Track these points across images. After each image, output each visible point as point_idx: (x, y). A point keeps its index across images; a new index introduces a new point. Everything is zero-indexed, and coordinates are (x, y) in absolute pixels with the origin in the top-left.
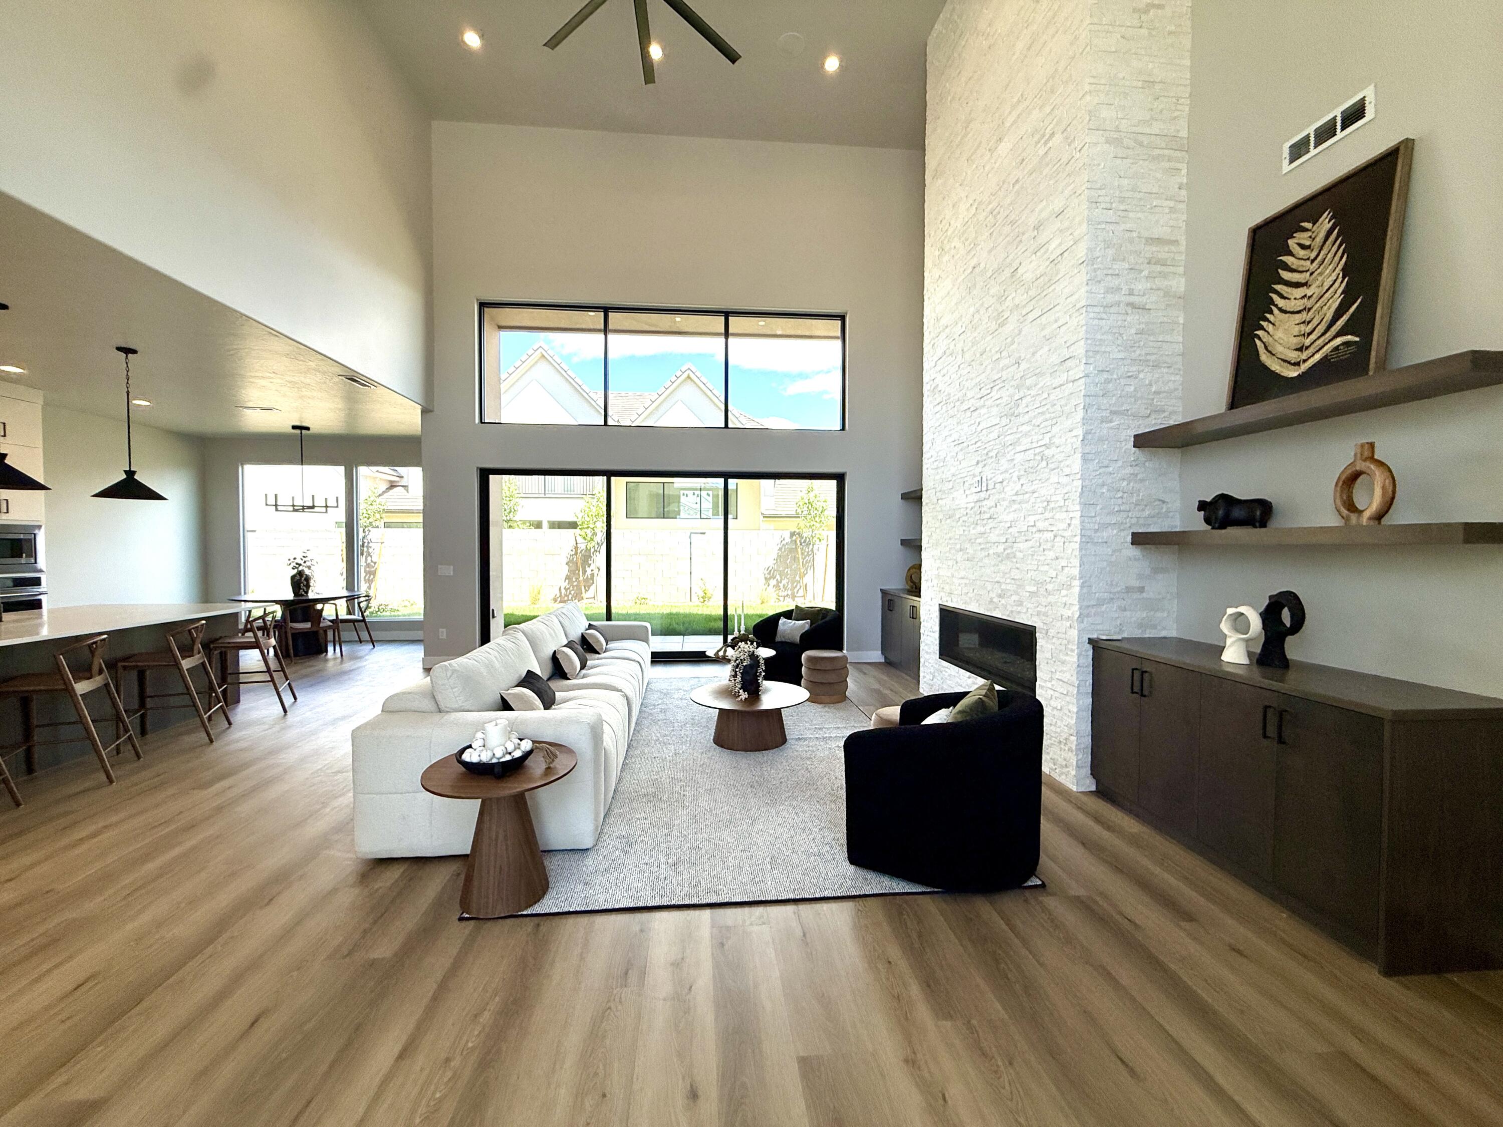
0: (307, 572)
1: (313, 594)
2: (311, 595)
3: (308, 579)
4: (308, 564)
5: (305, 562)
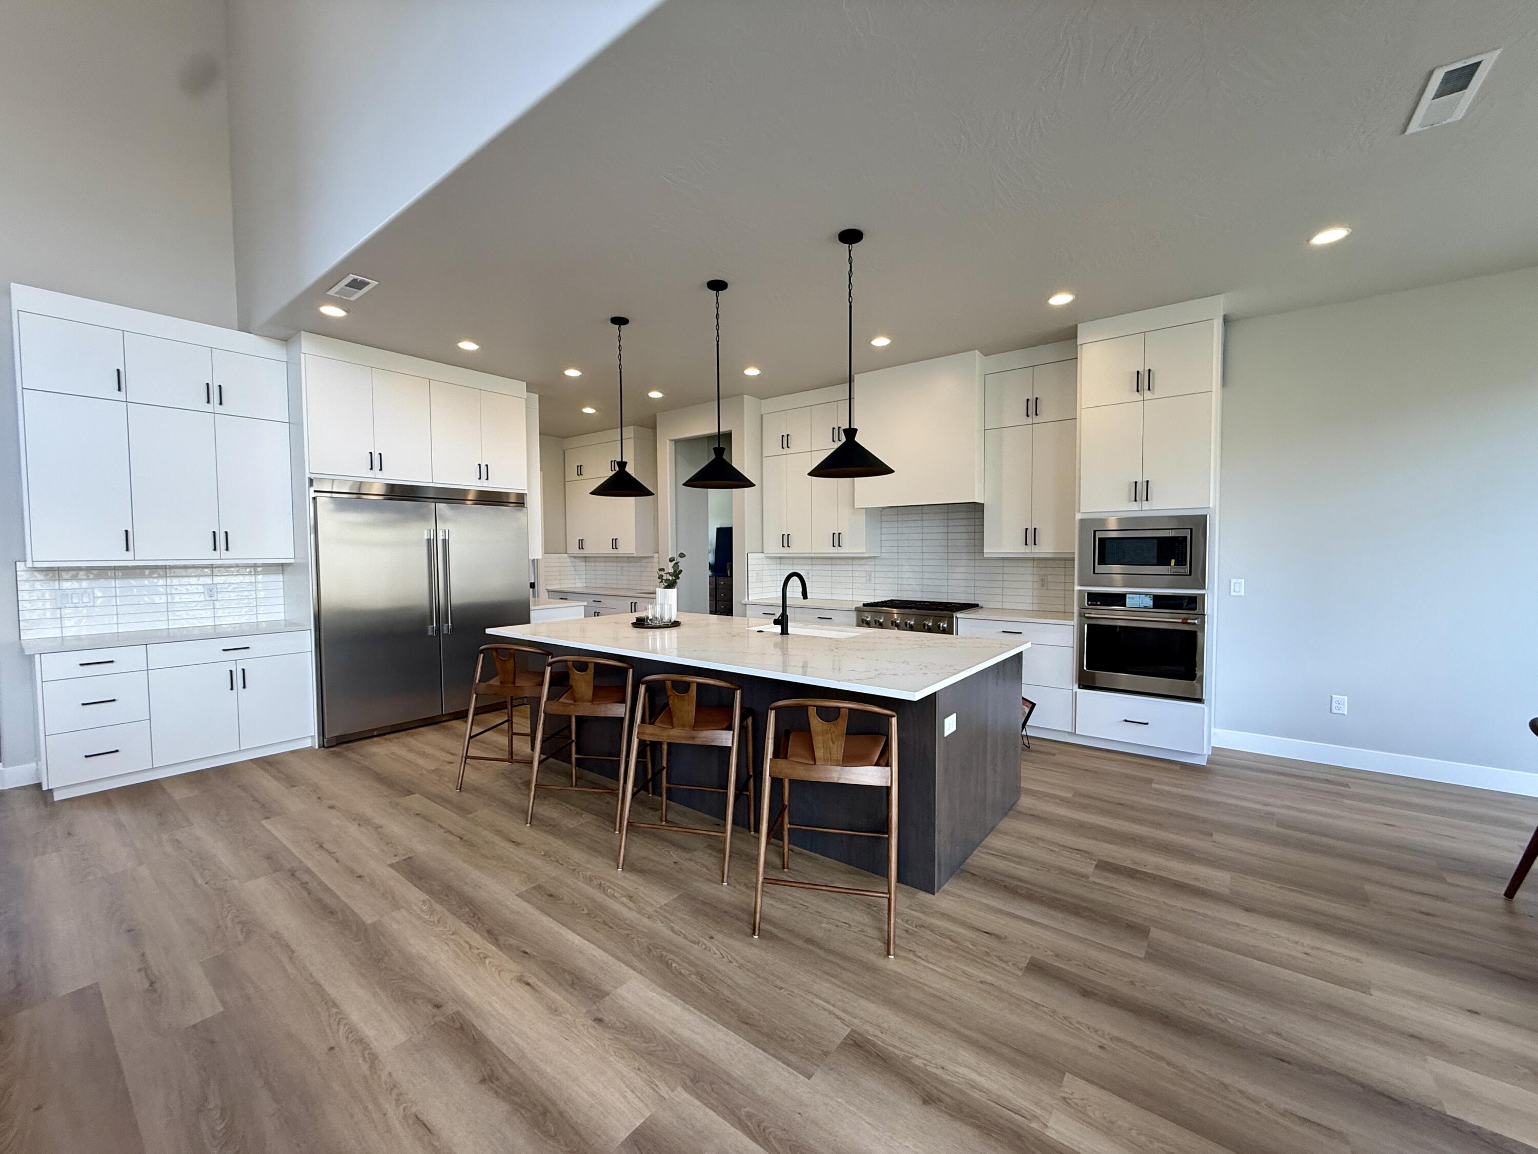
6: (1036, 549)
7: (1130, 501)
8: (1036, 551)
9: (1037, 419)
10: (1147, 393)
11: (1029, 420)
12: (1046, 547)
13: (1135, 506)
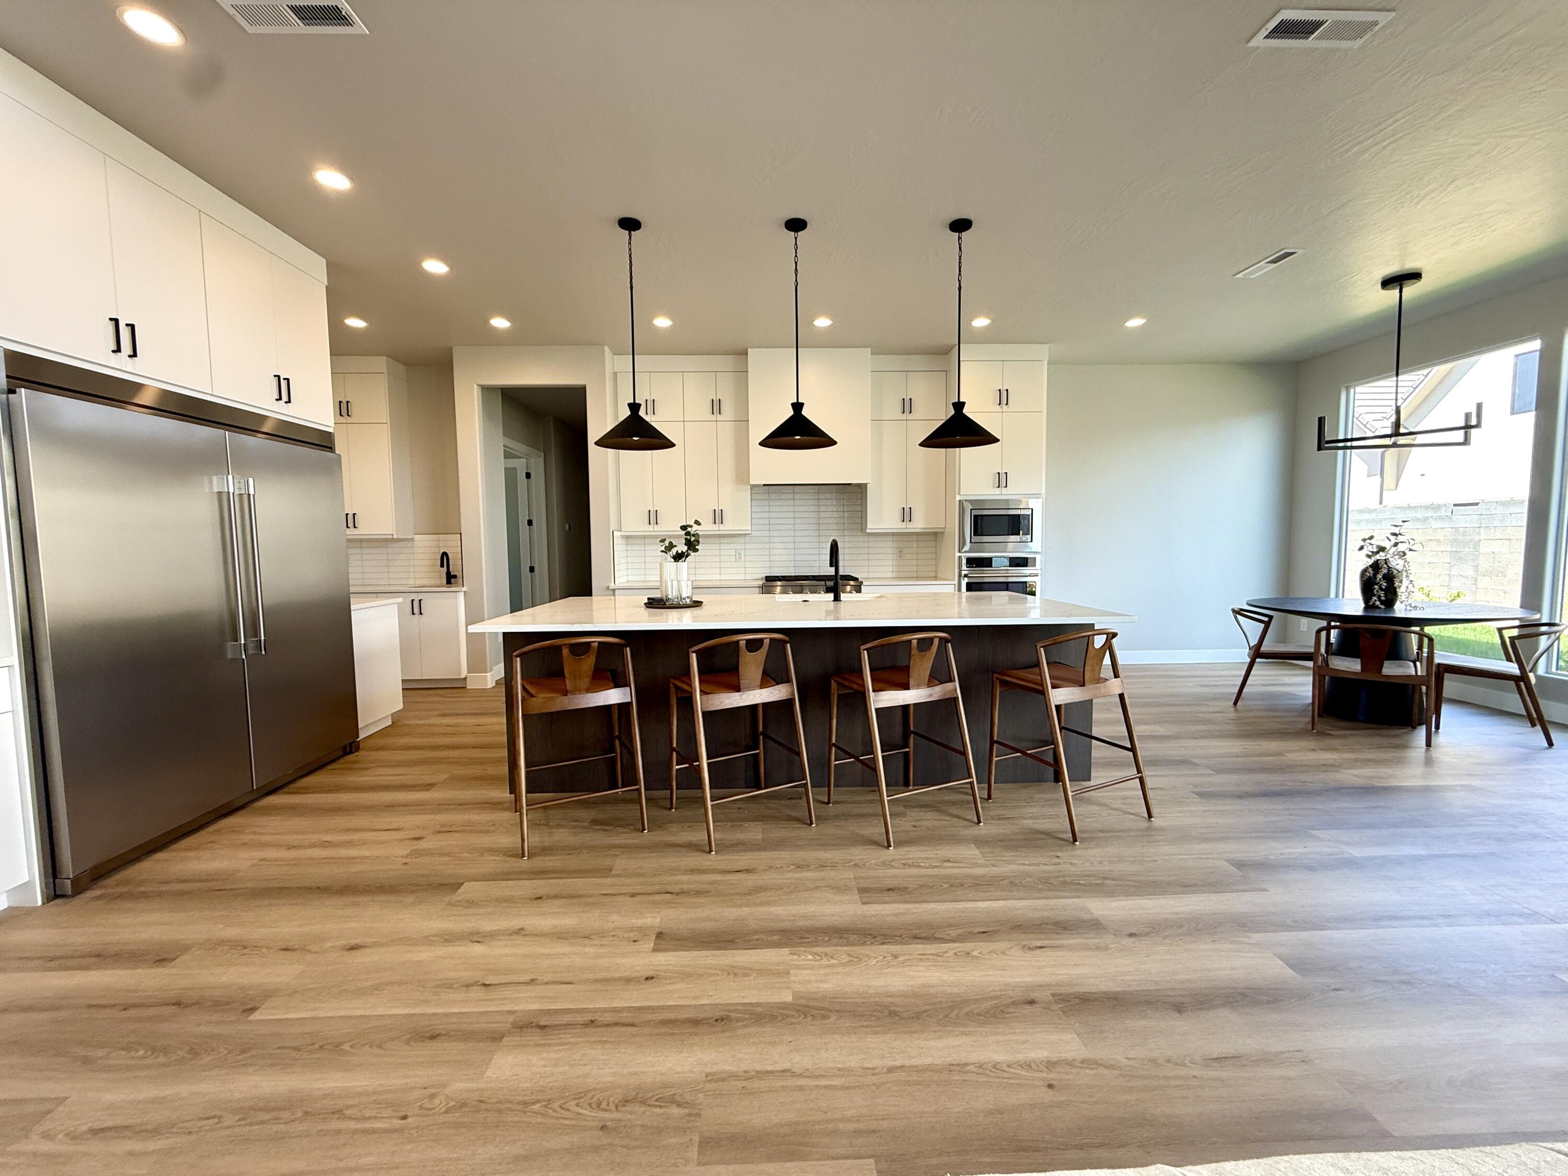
0: (1397, 564)
1: (1403, 606)
2: (1400, 610)
3: (1390, 578)
4: (1401, 547)
5: (1396, 545)
6: (910, 525)
7: (994, 487)
8: (911, 527)
9: (910, 417)
10: (1005, 407)
11: (904, 417)
12: (918, 524)
13: (998, 491)
